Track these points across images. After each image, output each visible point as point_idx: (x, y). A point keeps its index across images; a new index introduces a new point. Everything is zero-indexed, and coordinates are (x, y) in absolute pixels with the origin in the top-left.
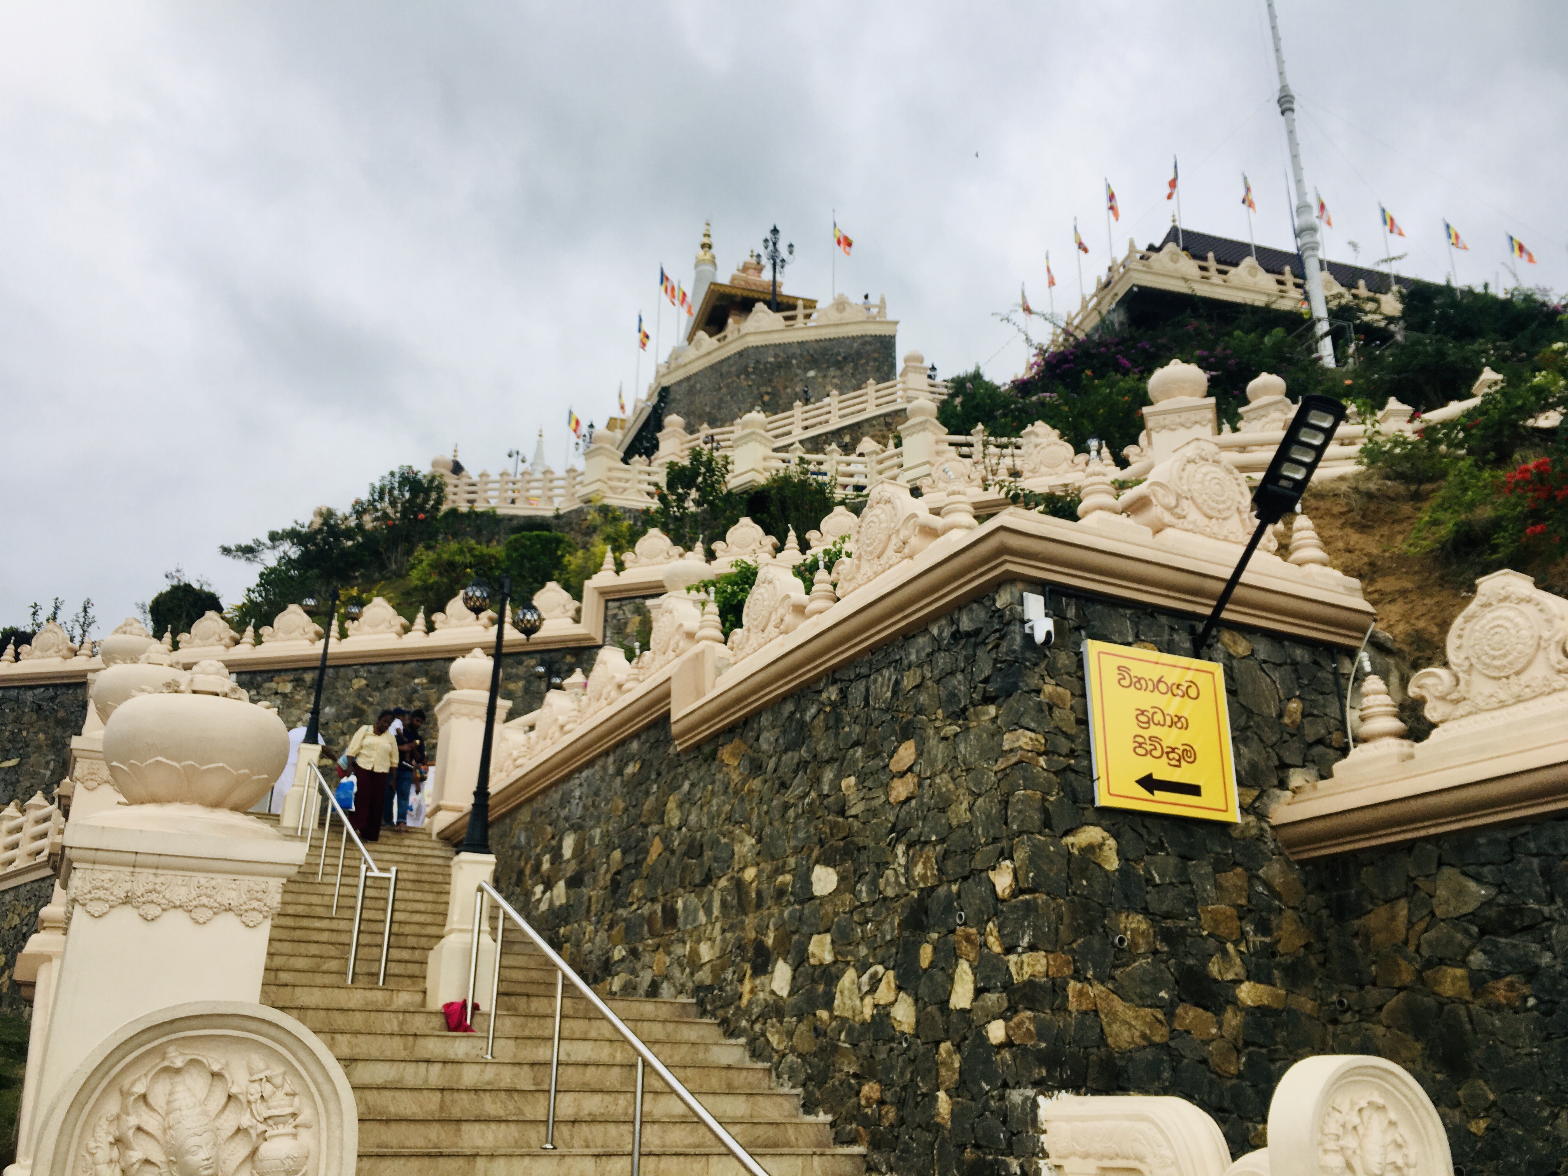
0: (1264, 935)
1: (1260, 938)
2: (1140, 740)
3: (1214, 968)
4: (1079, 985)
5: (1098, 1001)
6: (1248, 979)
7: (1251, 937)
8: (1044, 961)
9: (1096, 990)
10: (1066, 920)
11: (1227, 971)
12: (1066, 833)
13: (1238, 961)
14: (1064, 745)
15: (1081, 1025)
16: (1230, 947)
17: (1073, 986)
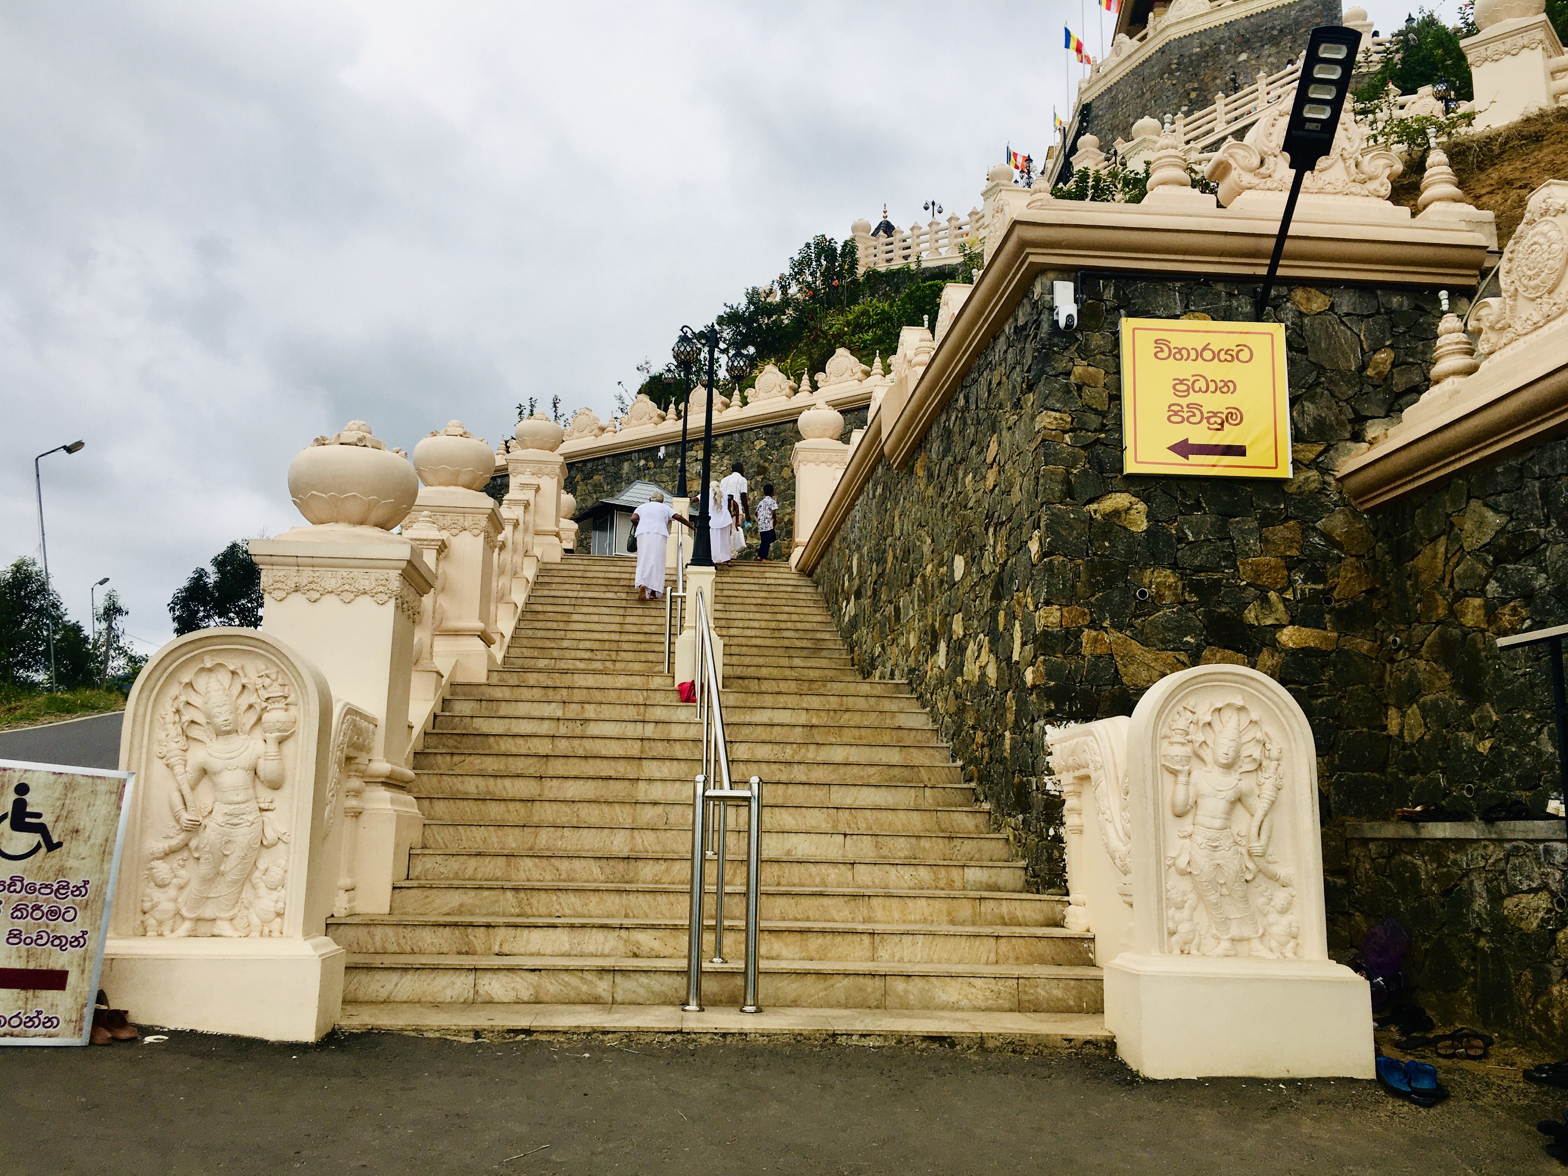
0: (1314, 583)
1: (1310, 585)
2: (1176, 408)
3: (1250, 615)
4: (1094, 633)
5: (1114, 646)
6: (1292, 623)
7: (1299, 584)
8: (1058, 614)
9: (1111, 637)
10: (1083, 578)
11: (1266, 616)
12: (1091, 501)
13: (1281, 607)
14: (1094, 421)
15: (1094, 666)
16: (1273, 595)
17: (1087, 635)
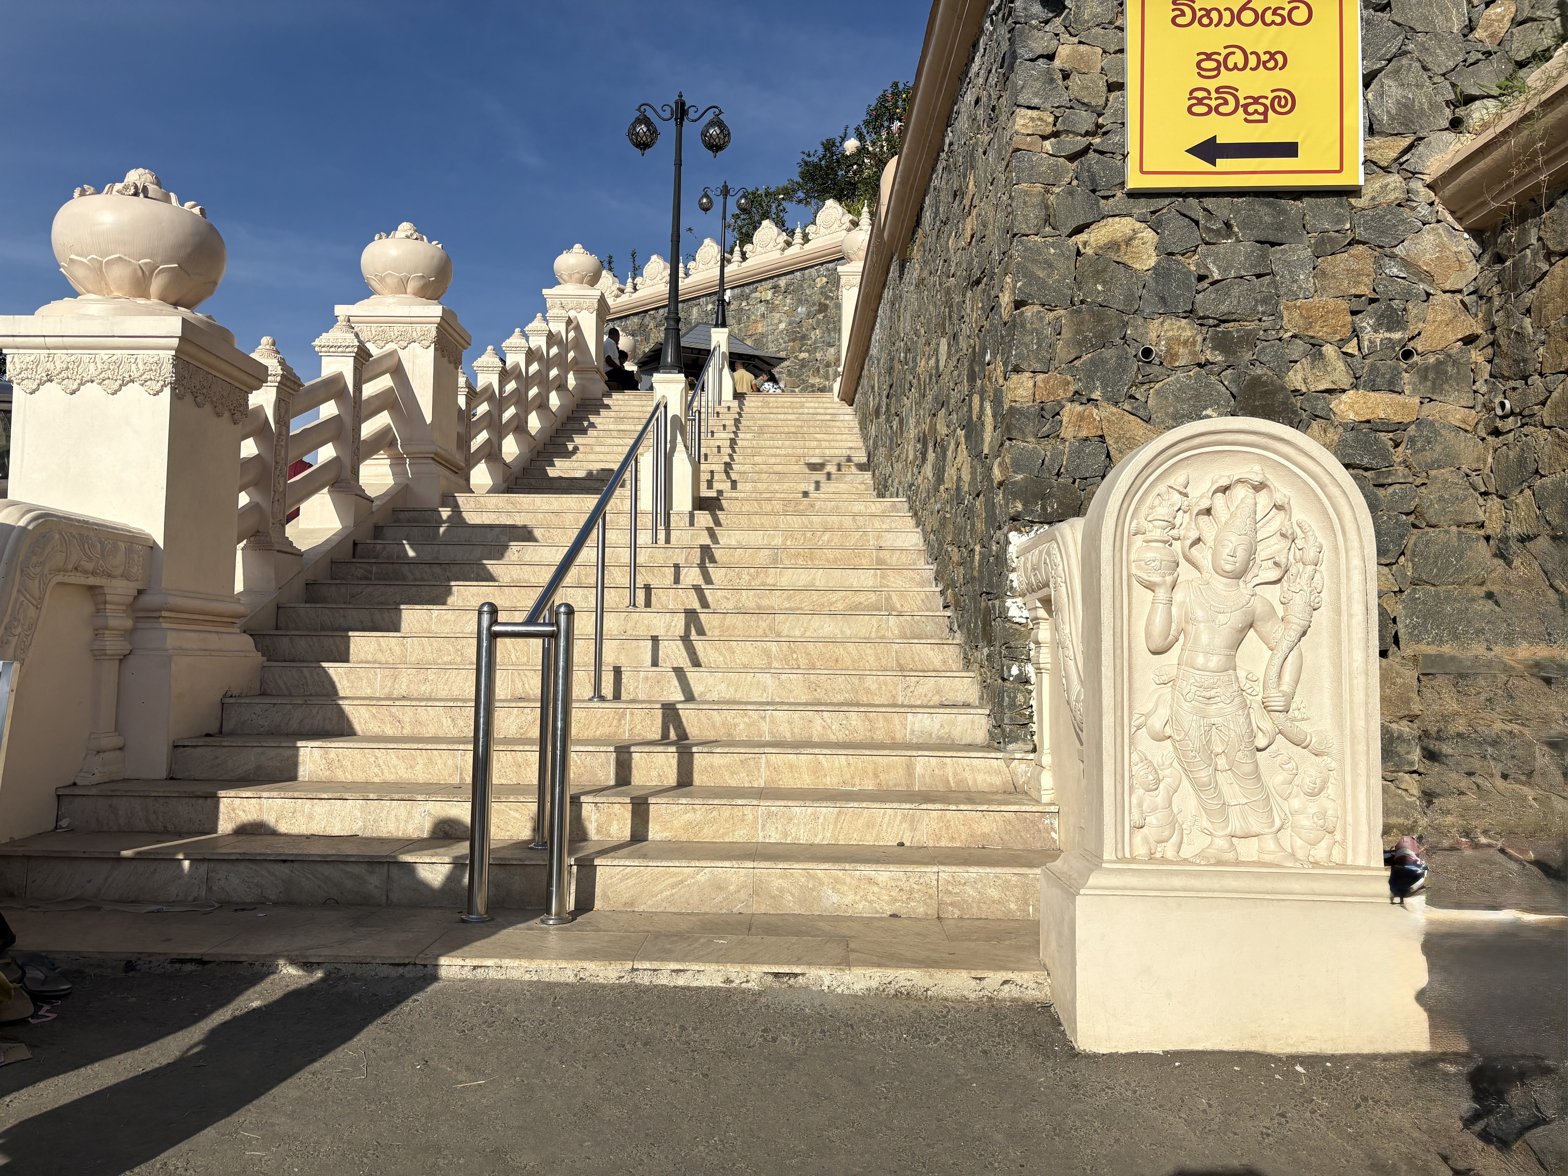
0: (1389, 330)
1: (1383, 334)
2: (1200, 94)
3: (1296, 378)
4: (1079, 408)
5: (1105, 424)
6: (1355, 387)
7: (1367, 335)
8: (1030, 384)
9: (1103, 413)
10: (1066, 334)
11: (1318, 379)
12: (1079, 230)
13: (1340, 365)
14: (1084, 120)
15: (1077, 453)
16: (1329, 350)
17: (1070, 411)
